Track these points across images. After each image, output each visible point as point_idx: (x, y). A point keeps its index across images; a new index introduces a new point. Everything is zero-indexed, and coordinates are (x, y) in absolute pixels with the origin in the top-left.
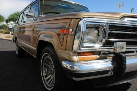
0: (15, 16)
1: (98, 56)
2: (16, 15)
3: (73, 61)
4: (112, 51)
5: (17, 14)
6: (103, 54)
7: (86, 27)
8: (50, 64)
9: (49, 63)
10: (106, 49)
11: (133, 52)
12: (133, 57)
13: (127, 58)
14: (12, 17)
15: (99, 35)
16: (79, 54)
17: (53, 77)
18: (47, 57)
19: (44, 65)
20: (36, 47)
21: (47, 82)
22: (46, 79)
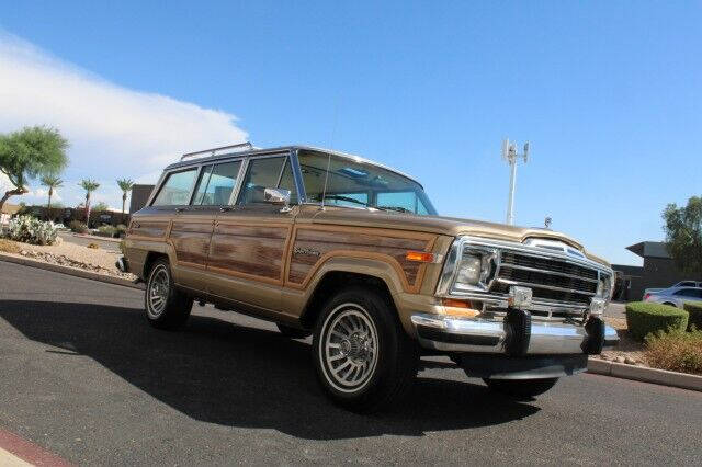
0: (22, 145)
1: (477, 312)
2: (28, 143)
3: (435, 314)
4: (505, 305)
5: (35, 140)
6: (487, 308)
7: (465, 254)
9: (349, 331)
11: (546, 314)
12: (546, 324)
13: (533, 323)
14: (8, 148)
15: (481, 270)
16: (446, 303)
17: (359, 364)
18: (348, 313)
19: (333, 337)
20: (304, 290)
21: (341, 377)
22: (337, 371)
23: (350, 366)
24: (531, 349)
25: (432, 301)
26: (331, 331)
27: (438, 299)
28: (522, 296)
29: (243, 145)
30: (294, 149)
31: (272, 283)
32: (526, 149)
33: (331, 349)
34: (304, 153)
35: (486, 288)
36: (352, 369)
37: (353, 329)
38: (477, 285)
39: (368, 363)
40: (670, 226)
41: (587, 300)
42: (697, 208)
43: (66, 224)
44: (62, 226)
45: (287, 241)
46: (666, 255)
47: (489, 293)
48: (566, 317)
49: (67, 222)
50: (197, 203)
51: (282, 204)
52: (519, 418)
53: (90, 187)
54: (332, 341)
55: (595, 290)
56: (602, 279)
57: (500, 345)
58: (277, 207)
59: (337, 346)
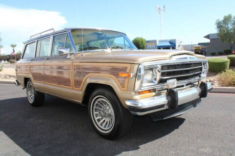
1: (154, 94)
3: (136, 100)
4: (165, 87)
6: (158, 91)
7: (145, 70)
8: (103, 107)
10: (159, 87)
11: (183, 86)
12: (183, 91)
13: (178, 92)
15: (153, 75)
16: (139, 93)
17: (108, 120)
18: (100, 100)
19: (96, 109)
20: (81, 90)
21: (102, 126)
22: (100, 123)
23: (104, 121)
24: (179, 103)
25: (133, 93)
26: (95, 107)
27: (136, 92)
28: (172, 83)
29: (50, 30)
30: (69, 30)
31: (68, 88)
32: (164, 7)
33: (96, 114)
34: (73, 30)
35: (156, 82)
36: (106, 122)
37: (103, 105)
38: (152, 82)
39: (111, 120)
40: (218, 27)
41: (199, 75)
42: (227, 19)
43: (8, 61)
44: (7, 62)
45: (71, 70)
46: (218, 37)
47: (158, 84)
48: (192, 85)
49: (8, 60)
50: (37, 56)
51: (67, 54)
52: (177, 128)
53: (13, 46)
54: (96, 111)
55: (201, 70)
56: (204, 64)
57: (166, 106)
58: (66, 56)
59: (98, 113)
